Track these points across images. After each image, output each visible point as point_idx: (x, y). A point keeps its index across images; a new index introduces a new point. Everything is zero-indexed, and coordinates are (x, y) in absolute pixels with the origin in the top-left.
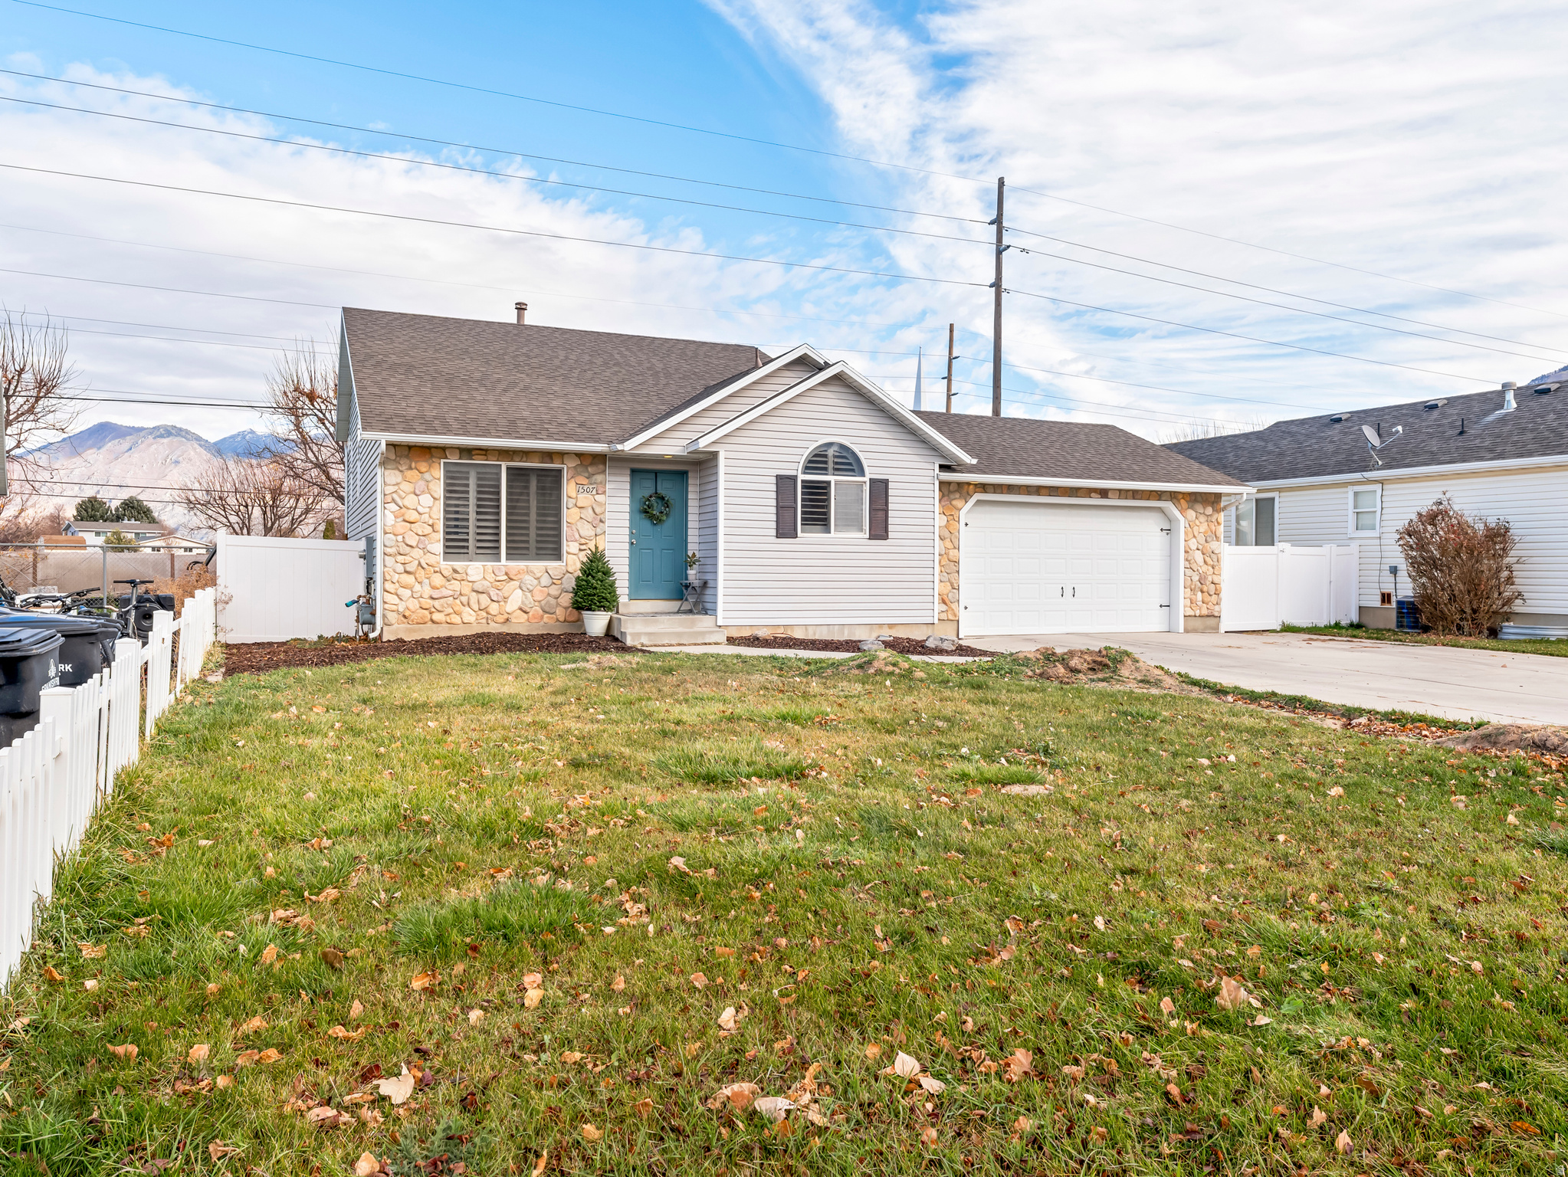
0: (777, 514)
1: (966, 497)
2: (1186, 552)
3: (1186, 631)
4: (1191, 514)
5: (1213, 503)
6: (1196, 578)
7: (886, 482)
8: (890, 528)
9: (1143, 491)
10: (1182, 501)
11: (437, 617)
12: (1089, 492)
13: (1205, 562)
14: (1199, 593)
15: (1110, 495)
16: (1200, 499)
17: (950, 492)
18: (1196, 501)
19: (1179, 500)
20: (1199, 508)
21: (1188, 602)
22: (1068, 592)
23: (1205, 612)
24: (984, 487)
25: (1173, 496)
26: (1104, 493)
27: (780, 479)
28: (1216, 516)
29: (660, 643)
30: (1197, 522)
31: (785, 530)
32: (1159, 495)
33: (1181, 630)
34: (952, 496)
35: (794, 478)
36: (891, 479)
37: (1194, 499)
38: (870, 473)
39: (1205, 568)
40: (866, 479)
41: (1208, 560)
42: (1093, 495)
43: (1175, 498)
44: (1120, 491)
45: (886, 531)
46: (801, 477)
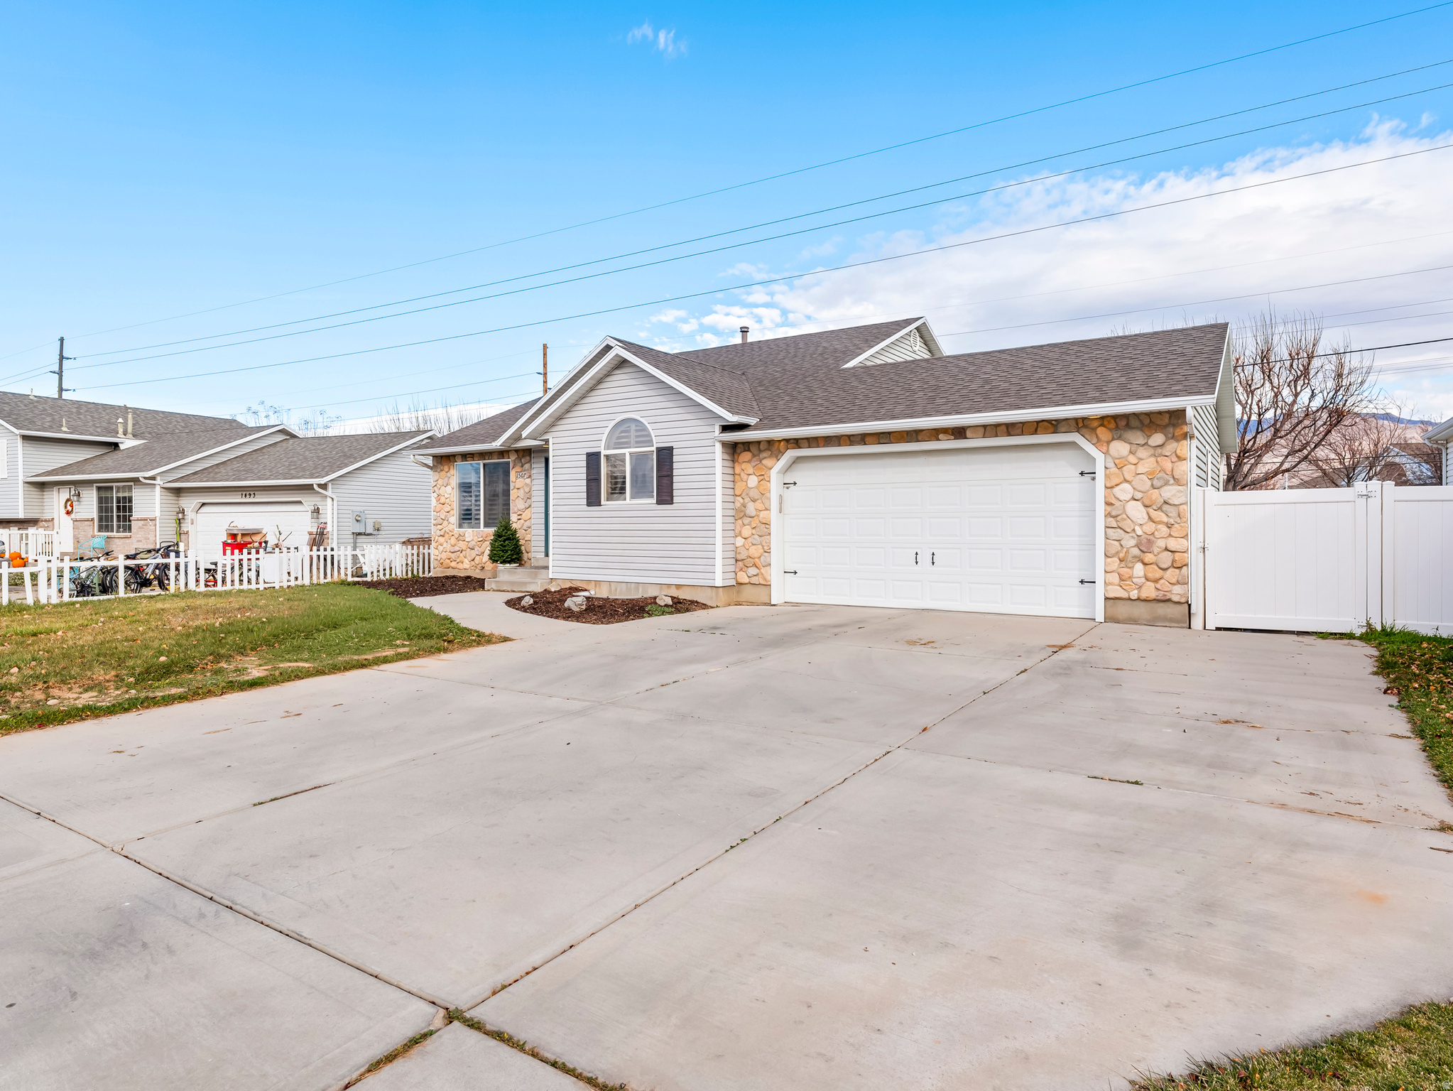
0: (587, 486)
1: (777, 455)
2: (1108, 504)
3: (1109, 619)
4: (1119, 448)
5: (1166, 426)
6: (1129, 542)
7: (671, 449)
8: (675, 493)
9: (1023, 423)
10: (1101, 431)
11: (453, 564)
12: (935, 433)
13: (1150, 518)
14: (1139, 566)
15: (968, 434)
16: (1134, 422)
17: (760, 451)
18: (1128, 426)
19: (1094, 430)
20: (1138, 437)
21: (1114, 578)
22: (925, 558)
23: (1149, 591)
24: (796, 443)
25: (1080, 424)
26: (959, 432)
27: (589, 455)
28: (1172, 446)
29: (502, 589)
30: (1132, 459)
31: (593, 499)
32: (1054, 425)
33: (1100, 617)
34: (762, 455)
35: (598, 455)
36: (675, 445)
37: (1121, 424)
38: (658, 442)
39: (1150, 527)
40: (654, 449)
41: (1154, 514)
42: (941, 436)
43: (1085, 426)
44: (985, 427)
45: (672, 497)
46: (604, 452)
